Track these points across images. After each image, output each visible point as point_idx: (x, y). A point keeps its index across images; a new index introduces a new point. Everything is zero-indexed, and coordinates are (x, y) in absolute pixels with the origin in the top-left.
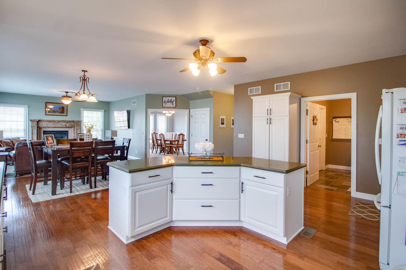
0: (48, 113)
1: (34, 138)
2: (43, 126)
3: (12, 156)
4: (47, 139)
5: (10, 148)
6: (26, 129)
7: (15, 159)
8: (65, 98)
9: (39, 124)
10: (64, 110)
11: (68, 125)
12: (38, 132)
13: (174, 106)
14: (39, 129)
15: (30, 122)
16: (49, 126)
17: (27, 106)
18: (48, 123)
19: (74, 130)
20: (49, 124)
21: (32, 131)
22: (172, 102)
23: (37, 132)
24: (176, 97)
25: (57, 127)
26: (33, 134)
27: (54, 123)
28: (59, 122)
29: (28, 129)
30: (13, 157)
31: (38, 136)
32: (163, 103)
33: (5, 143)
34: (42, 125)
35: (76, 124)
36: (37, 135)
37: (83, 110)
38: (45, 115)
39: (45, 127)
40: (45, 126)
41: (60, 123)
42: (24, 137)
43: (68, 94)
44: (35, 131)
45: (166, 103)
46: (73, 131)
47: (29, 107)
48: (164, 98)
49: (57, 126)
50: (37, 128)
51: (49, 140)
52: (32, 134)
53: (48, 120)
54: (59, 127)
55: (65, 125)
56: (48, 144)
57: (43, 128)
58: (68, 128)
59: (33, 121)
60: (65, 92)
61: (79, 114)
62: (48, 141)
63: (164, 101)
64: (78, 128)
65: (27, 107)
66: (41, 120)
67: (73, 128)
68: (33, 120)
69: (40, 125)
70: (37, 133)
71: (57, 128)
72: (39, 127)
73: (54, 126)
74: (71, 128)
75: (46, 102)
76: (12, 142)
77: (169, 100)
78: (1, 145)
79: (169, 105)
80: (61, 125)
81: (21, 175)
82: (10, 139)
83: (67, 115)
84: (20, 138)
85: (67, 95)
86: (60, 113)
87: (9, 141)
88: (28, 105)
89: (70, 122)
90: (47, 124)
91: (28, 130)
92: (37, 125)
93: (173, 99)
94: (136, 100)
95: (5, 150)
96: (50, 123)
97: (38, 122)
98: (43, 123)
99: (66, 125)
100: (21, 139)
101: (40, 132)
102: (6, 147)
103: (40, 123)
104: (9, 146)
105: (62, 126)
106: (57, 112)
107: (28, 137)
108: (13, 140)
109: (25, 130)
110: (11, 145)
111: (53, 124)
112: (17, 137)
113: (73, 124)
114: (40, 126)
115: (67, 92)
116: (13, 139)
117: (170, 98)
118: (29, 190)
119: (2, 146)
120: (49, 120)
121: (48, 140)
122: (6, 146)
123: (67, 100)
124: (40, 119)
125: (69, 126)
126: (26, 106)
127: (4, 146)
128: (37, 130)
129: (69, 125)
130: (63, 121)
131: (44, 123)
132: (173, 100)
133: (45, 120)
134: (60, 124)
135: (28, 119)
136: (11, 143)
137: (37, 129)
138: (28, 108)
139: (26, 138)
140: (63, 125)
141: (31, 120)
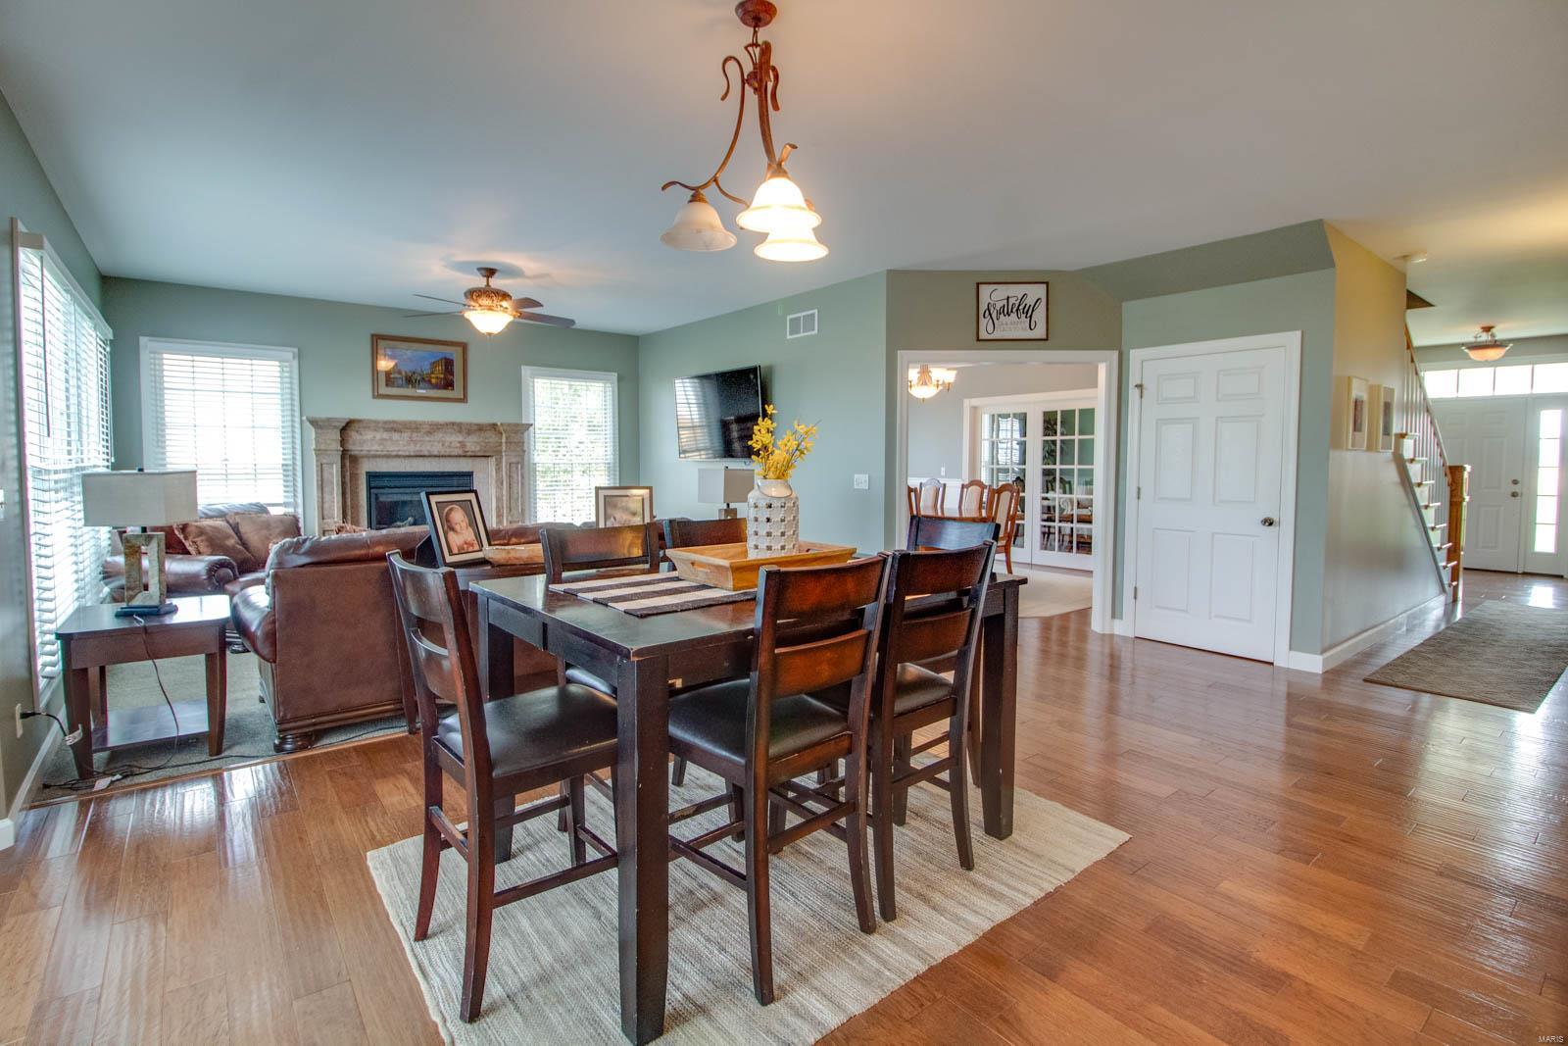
0: (383, 390)
1: (331, 508)
2: (365, 448)
3: (253, 629)
4: (448, 521)
5: (230, 563)
6: (294, 464)
7: (274, 644)
8: (485, 301)
9: (351, 441)
10: (452, 374)
11: (473, 444)
12: (348, 478)
13: (1040, 332)
14: (348, 464)
15: (312, 432)
16: (392, 448)
17: (294, 353)
18: (385, 435)
19: (498, 469)
20: (391, 439)
21: (322, 471)
22: (1028, 312)
23: (343, 477)
24: (1047, 283)
25: (426, 453)
26: (326, 489)
27: (415, 435)
28: (435, 428)
29: (299, 463)
30: (259, 633)
31: (348, 496)
32: (981, 316)
33: (203, 538)
34: (364, 442)
35: (507, 438)
36: (344, 494)
37: (533, 376)
38: (374, 397)
39: (375, 456)
40: (375, 448)
41: (439, 436)
42: (286, 505)
43: (496, 283)
44: (334, 472)
45: (994, 316)
46: (494, 473)
47: (300, 356)
48: (985, 290)
49: (425, 450)
50: (343, 458)
51: (457, 527)
52: (321, 487)
53: (386, 422)
54: (436, 453)
55: (458, 445)
56: (451, 553)
57: (365, 460)
58: (470, 460)
59: (321, 427)
60: (479, 269)
61: (515, 393)
62: (451, 535)
63: (983, 307)
64: (513, 460)
65: (294, 358)
66: (359, 421)
67: (492, 461)
68: (323, 421)
69: (354, 444)
70: (343, 483)
71: (426, 460)
72: (351, 456)
73: (412, 449)
74: (483, 459)
75: (373, 336)
76: (236, 529)
77: (1012, 301)
78: (187, 544)
79: (1012, 327)
80: (443, 445)
81: (310, 738)
82: (222, 515)
83: (464, 399)
84: (269, 508)
85: (488, 285)
86: (437, 387)
87: (219, 523)
88: (296, 350)
89: (480, 428)
90: (382, 440)
91: (299, 468)
92: (343, 442)
93: (1039, 291)
94: (816, 311)
95: (204, 572)
96: (396, 436)
97: (347, 427)
98: (365, 437)
99: (463, 445)
100: (275, 511)
101: (354, 477)
102: (212, 554)
103: (354, 436)
104: (225, 550)
105: (448, 451)
106: (421, 385)
107: (300, 500)
108: (238, 519)
109: (288, 470)
110: (234, 547)
111: (411, 440)
112: (255, 505)
113: (492, 438)
114: (354, 448)
115: (490, 272)
116: (237, 514)
117: (1016, 291)
118: (412, 934)
119: (188, 553)
120: (394, 422)
121: (452, 529)
122: (209, 550)
123: (490, 309)
124: (352, 417)
125: (478, 448)
126: (289, 353)
127: (201, 550)
128: (343, 466)
129: (478, 443)
130: (453, 424)
131: (368, 435)
132: (1030, 301)
133: (376, 422)
134: (439, 442)
135: (301, 416)
136: (233, 533)
137: (340, 464)
138: (295, 363)
139: (295, 506)
140: (453, 445)
141: (314, 422)
